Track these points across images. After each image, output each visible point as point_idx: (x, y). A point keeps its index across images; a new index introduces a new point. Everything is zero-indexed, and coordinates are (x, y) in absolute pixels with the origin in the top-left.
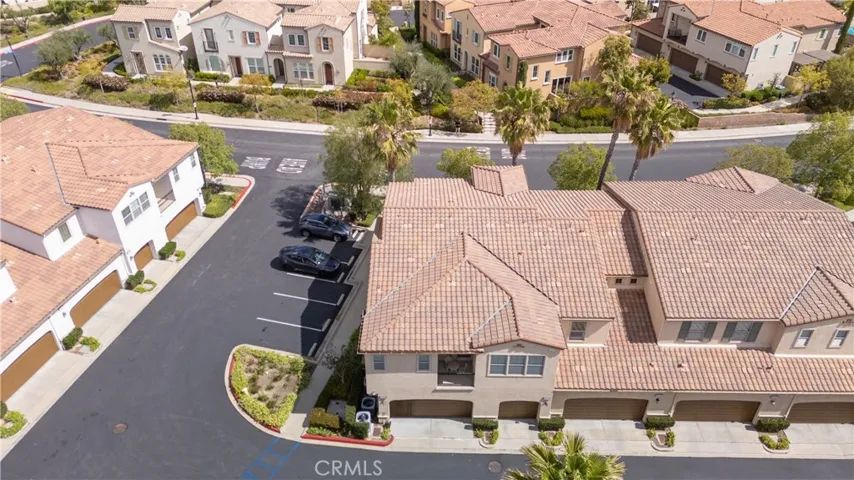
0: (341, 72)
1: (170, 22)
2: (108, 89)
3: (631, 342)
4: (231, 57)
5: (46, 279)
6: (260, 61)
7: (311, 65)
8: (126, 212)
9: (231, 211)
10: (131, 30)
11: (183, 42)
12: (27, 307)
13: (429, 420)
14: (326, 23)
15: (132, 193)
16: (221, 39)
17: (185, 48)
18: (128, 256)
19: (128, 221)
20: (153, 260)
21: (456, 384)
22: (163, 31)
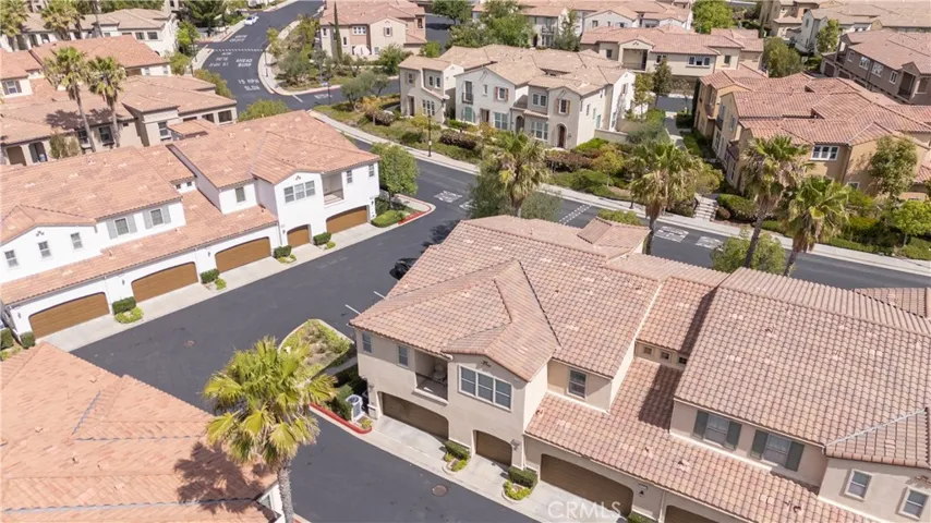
0: (574, 137)
1: (440, 72)
2: (378, 123)
3: (640, 419)
4: (482, 111)
5: (209, 224)
6: (505, 116)
7: (546, 126)
8: (288, 190)
9: (397, 225)
10: (410, 76)
11: (447, 92)
12: (184, 237)
13: (413, 429)
14: (567, 86)
15: (299, 177)
16: (477, 93)
17: (447, 97)
18: (282, 230)
19: (289, 199)
20: (309, 244)
21: (434, 393)
22: (435, 80)
